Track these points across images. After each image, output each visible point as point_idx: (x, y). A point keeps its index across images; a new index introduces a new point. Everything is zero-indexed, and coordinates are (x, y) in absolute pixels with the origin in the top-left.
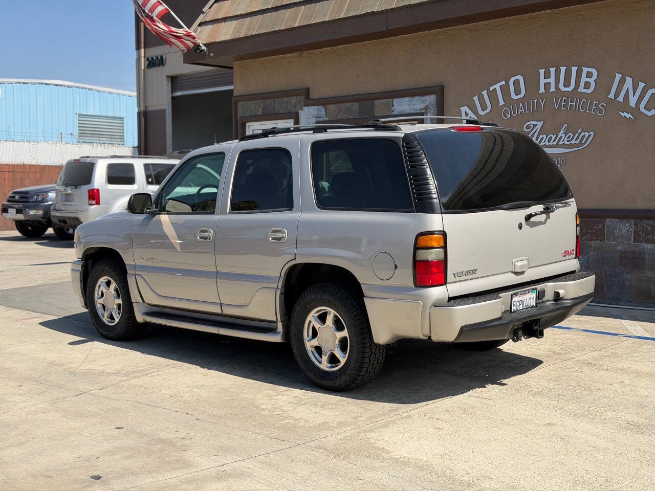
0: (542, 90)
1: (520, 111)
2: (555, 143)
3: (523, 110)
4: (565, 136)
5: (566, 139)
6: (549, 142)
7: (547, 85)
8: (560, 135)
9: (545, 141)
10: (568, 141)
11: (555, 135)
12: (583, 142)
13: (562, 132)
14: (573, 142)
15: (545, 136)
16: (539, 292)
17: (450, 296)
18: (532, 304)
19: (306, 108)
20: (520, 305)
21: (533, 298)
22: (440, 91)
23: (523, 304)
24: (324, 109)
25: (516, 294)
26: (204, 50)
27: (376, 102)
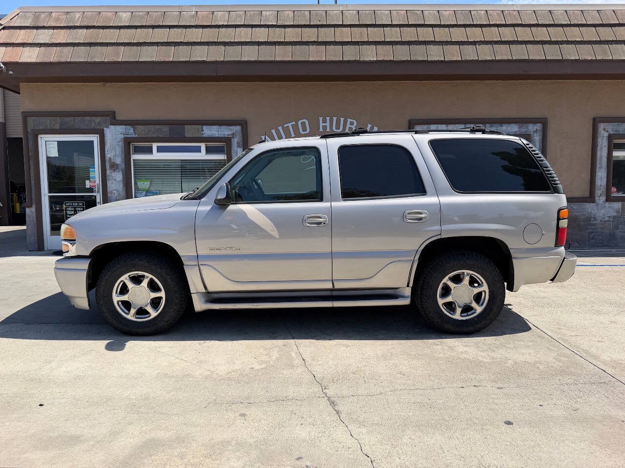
19: (112, 127)
24: (132, 129)
27: (186, 126)
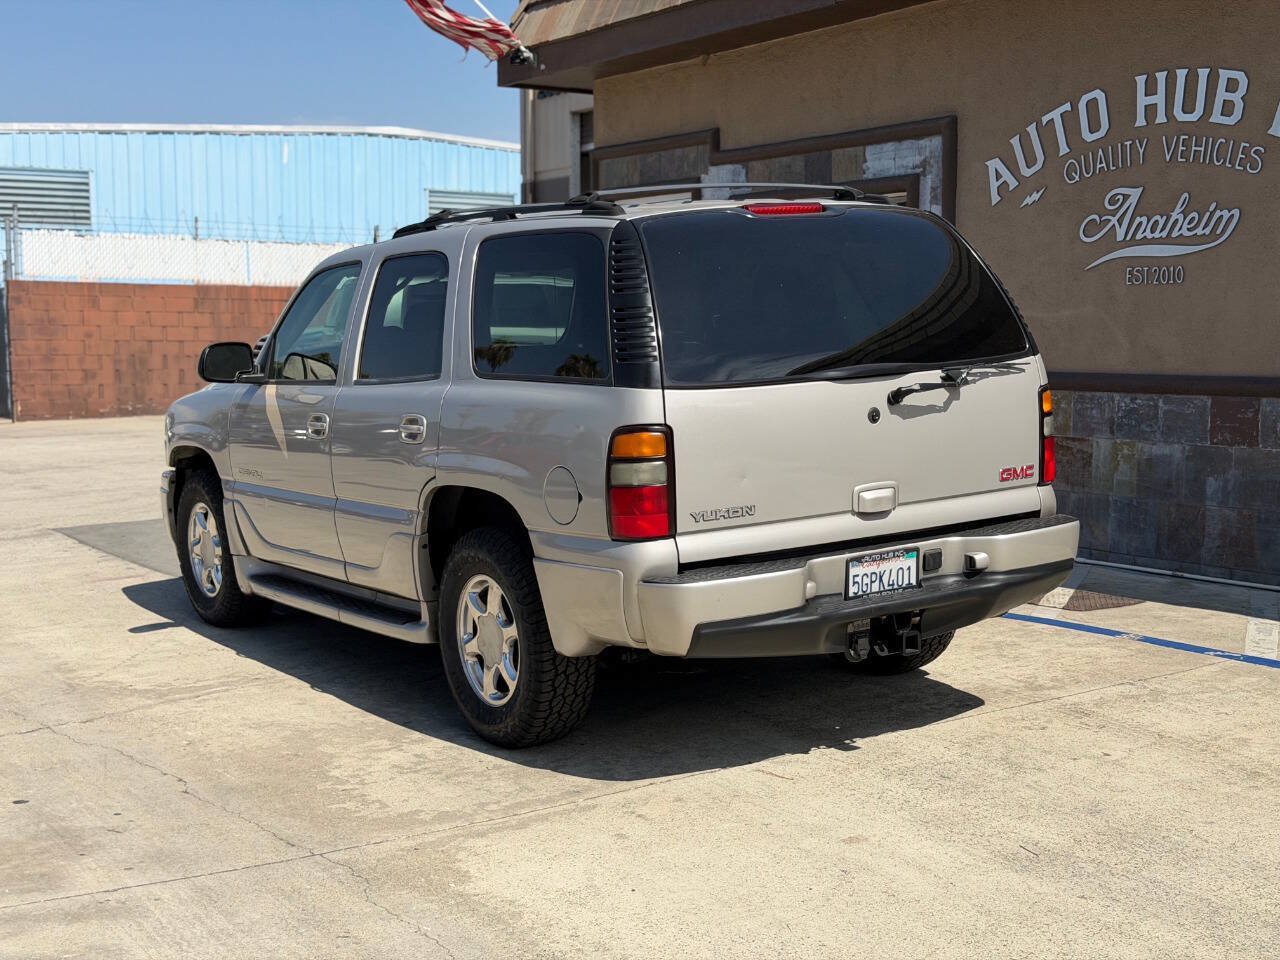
0: (1141, 121)
1: (1099, 166)
2: (1164, 234)
3: (1104, 165)
4: (1185, 219)
5: (1185, 226)
6: (1152, 232)
7: (1151, 110)
8: (1174, 216)
9: (1145, 231)
10: (1188, 229)
11: (1165, 218)
12: (1218, 232)
13: (1178, 209)
14: (1199, 231)
15: (1144, 219)
16: (924, 557)
17: (682, 561)
18: (906, 582)
19: (713, 170)
20: (872, 582)
21: (909, 568)
22: (949, 128)
23: (881, 580)
24: (744, 171)
25: (859, 560)
26: (528, 58)
27: (834, 153)
